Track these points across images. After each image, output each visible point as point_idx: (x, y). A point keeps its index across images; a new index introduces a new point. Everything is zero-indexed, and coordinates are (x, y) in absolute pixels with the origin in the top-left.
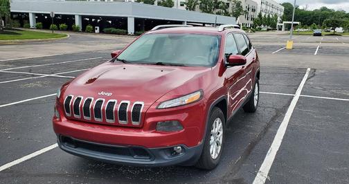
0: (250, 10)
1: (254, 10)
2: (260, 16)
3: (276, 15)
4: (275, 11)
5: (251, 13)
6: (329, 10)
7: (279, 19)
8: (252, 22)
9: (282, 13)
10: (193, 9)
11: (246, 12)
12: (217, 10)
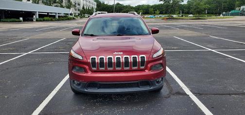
0: (77, 5)
1: (79, 4)
2: (83, 8)
3: (92, 8)
4: (91, 5)
5: (78, 6)
6: (121, 5)
7: (94, 10)
8: (79, 12)
9: (96, 7)
10: (38, 3)
11: (75, 6)
12: (55, 4)
